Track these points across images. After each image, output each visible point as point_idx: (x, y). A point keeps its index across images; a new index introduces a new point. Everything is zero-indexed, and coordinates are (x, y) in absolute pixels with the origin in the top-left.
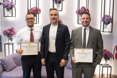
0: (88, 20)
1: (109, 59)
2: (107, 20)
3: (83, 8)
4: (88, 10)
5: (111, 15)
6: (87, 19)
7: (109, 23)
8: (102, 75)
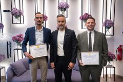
0: (93, 24)
1: (112, 60)
3: (86, 14)
6: (92, 23)
7: (110, 27)
8: (106, 75)
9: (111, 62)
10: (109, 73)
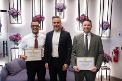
0: (89, 27)
2: (105, 26)
4: (87, 17)
5: (109, 21)
6: (88, 25)
7: (107, 29)
9: (107, 63)
10: (104, 74)
